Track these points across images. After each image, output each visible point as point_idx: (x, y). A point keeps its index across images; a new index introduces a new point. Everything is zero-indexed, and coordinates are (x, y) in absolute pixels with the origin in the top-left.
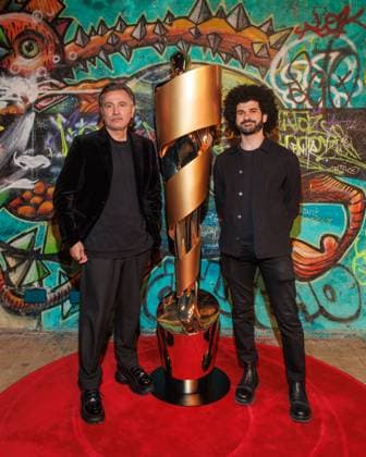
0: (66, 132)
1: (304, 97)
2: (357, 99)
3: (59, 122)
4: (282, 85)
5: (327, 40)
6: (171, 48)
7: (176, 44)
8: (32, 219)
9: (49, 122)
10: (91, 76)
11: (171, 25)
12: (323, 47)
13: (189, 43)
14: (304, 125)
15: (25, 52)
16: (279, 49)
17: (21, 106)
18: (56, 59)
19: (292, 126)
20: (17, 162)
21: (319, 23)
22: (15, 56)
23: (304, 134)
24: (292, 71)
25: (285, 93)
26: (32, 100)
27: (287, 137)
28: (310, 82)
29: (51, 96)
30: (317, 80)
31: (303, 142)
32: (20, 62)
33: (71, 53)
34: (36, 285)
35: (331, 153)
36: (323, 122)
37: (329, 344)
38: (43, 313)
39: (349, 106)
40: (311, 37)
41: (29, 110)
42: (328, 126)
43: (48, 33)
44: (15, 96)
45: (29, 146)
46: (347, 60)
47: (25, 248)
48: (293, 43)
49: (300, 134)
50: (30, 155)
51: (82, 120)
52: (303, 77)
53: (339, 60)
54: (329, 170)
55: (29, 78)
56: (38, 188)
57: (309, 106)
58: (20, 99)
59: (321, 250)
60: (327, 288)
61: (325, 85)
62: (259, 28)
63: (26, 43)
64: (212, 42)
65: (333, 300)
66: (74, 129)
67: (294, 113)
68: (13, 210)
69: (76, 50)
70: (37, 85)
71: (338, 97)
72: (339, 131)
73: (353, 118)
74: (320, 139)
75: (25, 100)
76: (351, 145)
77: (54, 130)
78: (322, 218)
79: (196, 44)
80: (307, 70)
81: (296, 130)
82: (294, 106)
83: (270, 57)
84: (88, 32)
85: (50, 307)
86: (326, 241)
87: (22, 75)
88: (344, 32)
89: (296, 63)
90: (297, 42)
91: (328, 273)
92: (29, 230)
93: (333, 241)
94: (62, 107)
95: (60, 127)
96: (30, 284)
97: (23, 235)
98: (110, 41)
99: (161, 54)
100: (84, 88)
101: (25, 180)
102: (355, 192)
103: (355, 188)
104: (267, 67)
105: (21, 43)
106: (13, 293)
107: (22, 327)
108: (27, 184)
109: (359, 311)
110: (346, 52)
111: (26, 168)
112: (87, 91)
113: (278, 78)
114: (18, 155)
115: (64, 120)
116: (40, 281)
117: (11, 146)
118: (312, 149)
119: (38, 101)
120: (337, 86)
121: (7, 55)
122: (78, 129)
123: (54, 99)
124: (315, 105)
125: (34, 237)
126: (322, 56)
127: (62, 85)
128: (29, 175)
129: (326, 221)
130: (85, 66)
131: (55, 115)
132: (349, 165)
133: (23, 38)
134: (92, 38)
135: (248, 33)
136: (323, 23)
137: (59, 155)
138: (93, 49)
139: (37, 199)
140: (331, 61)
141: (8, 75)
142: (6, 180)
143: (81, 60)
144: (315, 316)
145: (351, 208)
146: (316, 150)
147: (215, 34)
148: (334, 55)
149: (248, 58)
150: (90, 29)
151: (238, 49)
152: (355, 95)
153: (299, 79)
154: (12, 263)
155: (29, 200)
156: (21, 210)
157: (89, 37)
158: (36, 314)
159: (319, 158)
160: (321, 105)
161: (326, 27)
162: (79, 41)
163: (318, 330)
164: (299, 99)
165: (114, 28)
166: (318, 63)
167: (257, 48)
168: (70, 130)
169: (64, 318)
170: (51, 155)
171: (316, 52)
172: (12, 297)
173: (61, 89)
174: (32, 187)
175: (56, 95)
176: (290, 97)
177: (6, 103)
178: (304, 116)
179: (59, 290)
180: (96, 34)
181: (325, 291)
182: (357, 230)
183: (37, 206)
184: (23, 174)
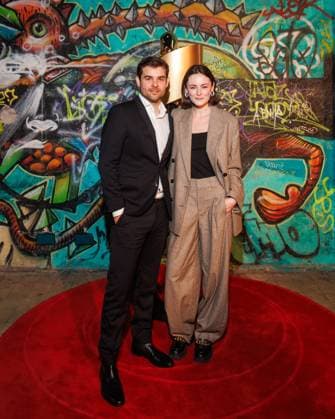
0: (70, 100)
1: (270, 69)
2: (314, 70)
3: (64, 91)
4: (252, 59)
5: (289, 21)
6: (159, 28)
7: (163, 25)
8: (42, 174)
9: (56, 91)
10: (91, 52)
11: (158, 9)
12: (287, 27)
13: (174, 24)
14: (271, 92)
15: (35, 32)
16: (249, 29)
17: (32, 78)
18: (61, 38)
19: (261, 93)
20: (29, 126)
21: (283, 7)
22: (27, 36)
23: (271, 100)
24: (261, 47)
25: (255, 66)
26: (41, 73)
27: (257, 103)
28: (276, 56)
29: (58, 70)
30: (282, 54)
31: (270, 107)
32: (31, 41)
33: (74, 33)
34: (46, 230)
35: (294, 116)
36: (287, 90)
37: (293, 277)
38: (52, 254)
39: (309, 76)
40: (276, 19)
41: (39, 81)
42: (291, 93)
43: (55, 16)
44: (27, 69)
45: (39, 112)
46: (306, 38)
47: (37, 199)
48: (261, 24)
49: (268, 100)
50: (41, 120)
51: (84, 90)
52: (270, 53)
53: (299, 38)
54: (292, 130)
55: (38, 54)
56: (47, 147)
57: (275, 77)
58: (30, 72)
59: (287, 198)
60: (291, 229)
61: (288, 58)
62: (232, 11)
63: (36, 25)
64: (193, 23)
65: (297, 239)
66: (77, 97)
67: (263, 83)
68: (26, 167)
69: (78, 30)
70: (45, 60)
71: (300, 69)
72: (300, 97)
73: (311, 86)
74: (285, 104)
75: (36, 73)
76: (309, 110)
77: (60, 99)
78: (287, 171)
79: (179, 25)
80: (273, 46)
81: (264, 97)
82: (263, 77)
83: (242, 35)
84: (88, 15)
85: (58, 249)
86: (290, 190)
87: (33, 51)
88: (304, 15)
89: (264, 41)
90: (264, 23)
91: (292, 217)
92: (40, 183)
93: (296, 190)
94: (67, 79)
95: (65, 95)
96: (42, 229)
97: (35, 188)
98: (107, 22)
99: (150, 33)
100: (85, 63)
101: (36, 141)
102: (314, 148)
103: (314, 145)
104: (240, 44)
105: (32, 25)
106: (27, 237)
107: (34, 266)
108: (37, 144)
109: (318, 249)
110: (306, 31)
111: (37, 131)
112: (88, 65)
113: (249, 53)
114: (30, 120)
115: (69, 90)
116: (49, 226)
117: (24, 112)
118: (278, 113)
119: (46, 74)
120: (299, 60)
121: (19, 35)
122: (81, 98)
123: (60, 72)
124: (280, 76)
125: (43, 190)
126: (286, 34)
127: (67, 60)
128: (39, 137)
129: (290, 173)
130: (86, 44)
131: (61, 86)
132: (308, 126)
133: (33, 21)
134: (92, 20)
135: (224, 16)
136: (287, 7)
137: (65, 120)
138: (93, 30)
139: (46, 157)
140: (293, 39)
141: (21, 52)
142: (20, 142)
143: (83, 39)
144: (282, 253)
145: (310, 162)
146: (281, 114)
147: (196, 16)
148: (295, 34)
149: (223, 37)
150: (90, 12)
151: (215, 30)
152: (313, 67)
153: (266, 54)
154: (25, 211)
155: (40, 158)
156: (33, 166)
157: (90, 19)
158: (46, 255)
159: (284, 121)
160: (285, 76)
161: (288, 10)
162: (81, 23)
163: (284, 265)
164: (267, 71)
165: (110, 12)
166: (282, 40)
167: (231, 28)
168: (73, 98)
169: (70, 257)
170: (58, 119)
171: (281, 31)
172: (26, 241)
173: (66, 64)
174: (42, 147)
175: (61, 69)
176: (259, 69)
177: (19, 76)
178: (271, 85)
179: (66, 234)
180: (96, 17)
181: (289, 232)
182: (316, 180)
183: (46, 163)
184: (34, 136)
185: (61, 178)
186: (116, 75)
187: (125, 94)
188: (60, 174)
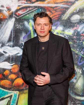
3: (30, 25)
8: (9, 89)
9: (24, 25)
17: (6, 13)
20: (1, 50)
26: (13, 9)
29: (26, 8)
41: (11, 16)
44: (2, 6)
45: (9, 40)
50: (10, 46)
56: (14, 68)
58: (5, 9)
75: (9, 9)
92: (6, 96)
97: (3, 99)
101: (6, 63)
108: (7, 66)
111: (7, 55)
114: (2, 46)
119: (17, 11)
123: (28, 9)
125: (9, 101)
128: (8, 59)
131: (28, 20)
139: (13, 76)
156: (2, 82)
174: (10, 68)
175: (29, 7)
183: (12, 81)
184: (5, 59)
185: (23, 93)
186: (73, 14)
187: (79, 30)
188: (23, 90)
